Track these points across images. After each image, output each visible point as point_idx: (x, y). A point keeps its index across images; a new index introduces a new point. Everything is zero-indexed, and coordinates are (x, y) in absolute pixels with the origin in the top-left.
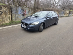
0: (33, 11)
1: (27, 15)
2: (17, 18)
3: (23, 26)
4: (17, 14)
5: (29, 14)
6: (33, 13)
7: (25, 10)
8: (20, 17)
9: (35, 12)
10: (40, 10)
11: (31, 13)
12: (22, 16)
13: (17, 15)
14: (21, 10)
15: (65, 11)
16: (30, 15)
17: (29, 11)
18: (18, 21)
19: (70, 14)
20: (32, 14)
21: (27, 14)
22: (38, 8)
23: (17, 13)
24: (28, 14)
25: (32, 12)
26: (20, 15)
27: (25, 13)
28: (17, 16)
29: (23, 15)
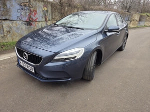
0: (57, 13)
1: (40, 24)
2: (9, 32)
3: (22, 63)
4: (6, 20)
5: (46, 20)
6: (57, 18)
7: (32, 9)
8: (18, 28)
9: (63, 15)
10: (76, 10)
11: (53, 19)
12: (24, 27)
13: (8, 22)
14: (19, 7)
15: (132, 16)
16: (49, 23)
17: (45, 13)
18: (11, 41)
19: (140, 22)
20: (55, 21)
21: (41, 19)
22: (70, 5)
23: (7, 17)
24: (44, 19)
25: (56, 16)
26: (16, 24)
27: (34, 18)
28: (8, 26)
29: (29, 23)
